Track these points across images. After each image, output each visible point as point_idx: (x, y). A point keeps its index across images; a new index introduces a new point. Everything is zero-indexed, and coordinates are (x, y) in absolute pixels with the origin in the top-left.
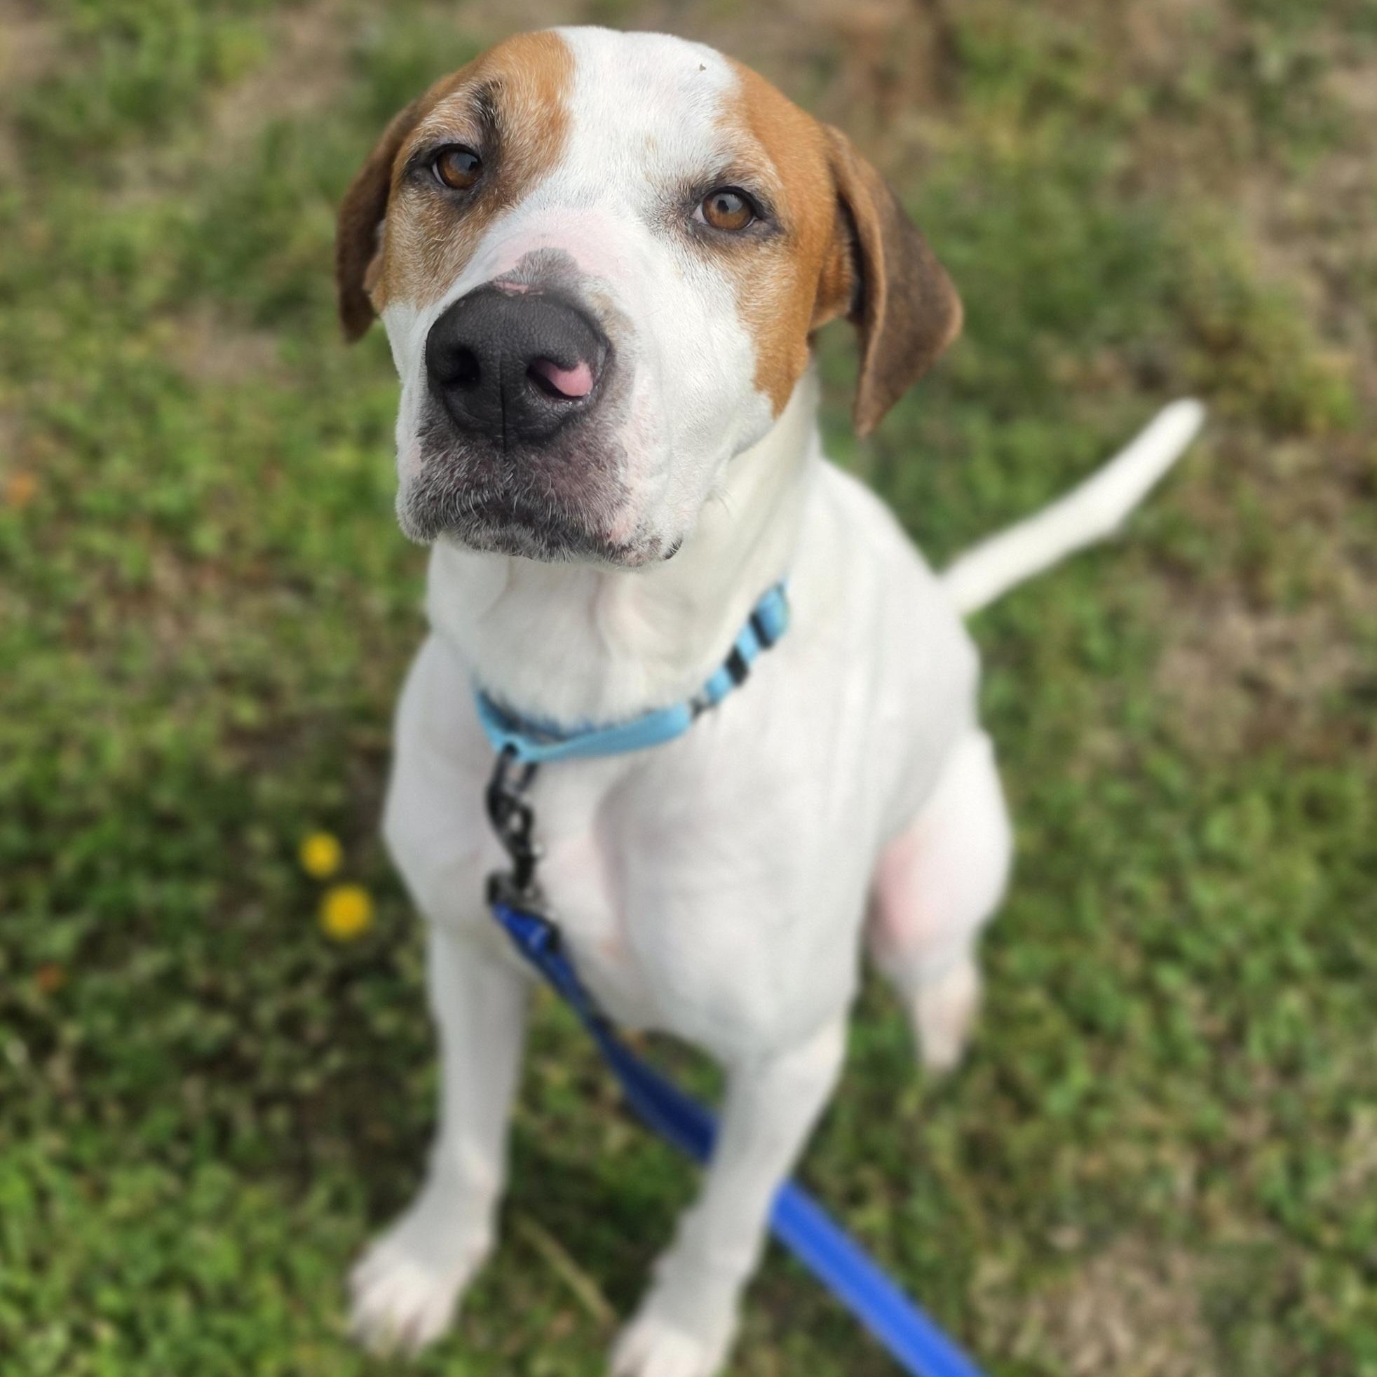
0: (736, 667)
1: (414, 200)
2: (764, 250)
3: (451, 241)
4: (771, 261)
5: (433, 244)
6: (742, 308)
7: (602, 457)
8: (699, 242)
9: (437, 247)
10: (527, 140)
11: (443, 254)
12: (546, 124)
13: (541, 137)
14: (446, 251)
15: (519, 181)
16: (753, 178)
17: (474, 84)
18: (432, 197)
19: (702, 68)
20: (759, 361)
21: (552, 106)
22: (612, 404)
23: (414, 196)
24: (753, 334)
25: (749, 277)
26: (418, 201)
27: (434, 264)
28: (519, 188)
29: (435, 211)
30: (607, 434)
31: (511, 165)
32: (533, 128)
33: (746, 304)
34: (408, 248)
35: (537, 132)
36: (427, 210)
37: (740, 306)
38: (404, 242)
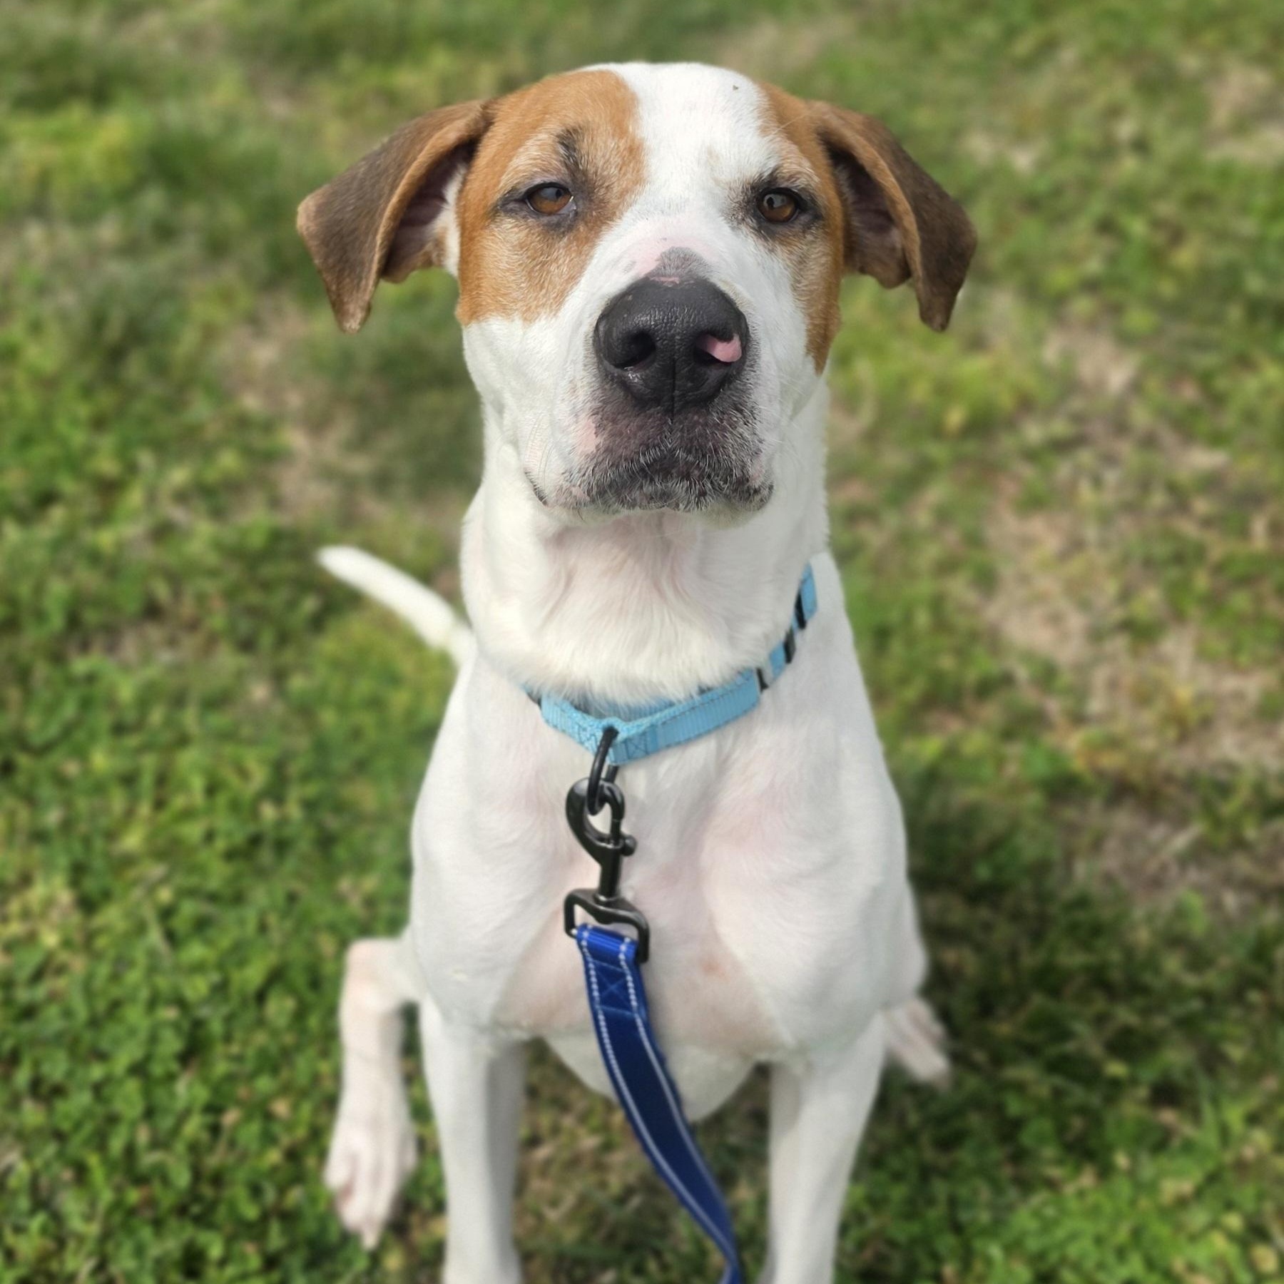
0: (788, 649)
1: (511, 228)
2: (809, 237)
3: (557, 259)
4: (814, 246)
5: (537, 265)
6: (795, 290)
7: (747, 412)
8: (764, 237)
9: (543, 266)
10: (613, 170)
11: (548, 272)
12: (626, 153)
13: (624, 164)
14: (552, 268)
15: (614, 201)
16: (798, 178)
17: (554, 126)
18: (530, 224)
19: (735, 88)
20: (808, 331)
21: (628, 137)
22: (751, 369)
23: (510, 226)
24: (803, 311)
25: (800, 263)
26: (516, 229)
27: (540, 281)
28: (616, 207)
29: (535, 237)
30: (750, 394)
31: (603, 191)
32: (616, 159)
33: (798, 285)
34: (508, 270)
35: (619, 161)
36: (527, 236)
37: (795, 289)
38: (503, 265)
